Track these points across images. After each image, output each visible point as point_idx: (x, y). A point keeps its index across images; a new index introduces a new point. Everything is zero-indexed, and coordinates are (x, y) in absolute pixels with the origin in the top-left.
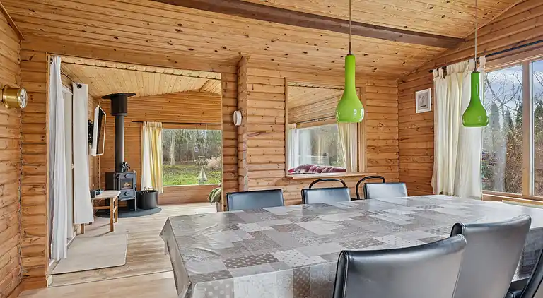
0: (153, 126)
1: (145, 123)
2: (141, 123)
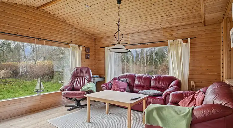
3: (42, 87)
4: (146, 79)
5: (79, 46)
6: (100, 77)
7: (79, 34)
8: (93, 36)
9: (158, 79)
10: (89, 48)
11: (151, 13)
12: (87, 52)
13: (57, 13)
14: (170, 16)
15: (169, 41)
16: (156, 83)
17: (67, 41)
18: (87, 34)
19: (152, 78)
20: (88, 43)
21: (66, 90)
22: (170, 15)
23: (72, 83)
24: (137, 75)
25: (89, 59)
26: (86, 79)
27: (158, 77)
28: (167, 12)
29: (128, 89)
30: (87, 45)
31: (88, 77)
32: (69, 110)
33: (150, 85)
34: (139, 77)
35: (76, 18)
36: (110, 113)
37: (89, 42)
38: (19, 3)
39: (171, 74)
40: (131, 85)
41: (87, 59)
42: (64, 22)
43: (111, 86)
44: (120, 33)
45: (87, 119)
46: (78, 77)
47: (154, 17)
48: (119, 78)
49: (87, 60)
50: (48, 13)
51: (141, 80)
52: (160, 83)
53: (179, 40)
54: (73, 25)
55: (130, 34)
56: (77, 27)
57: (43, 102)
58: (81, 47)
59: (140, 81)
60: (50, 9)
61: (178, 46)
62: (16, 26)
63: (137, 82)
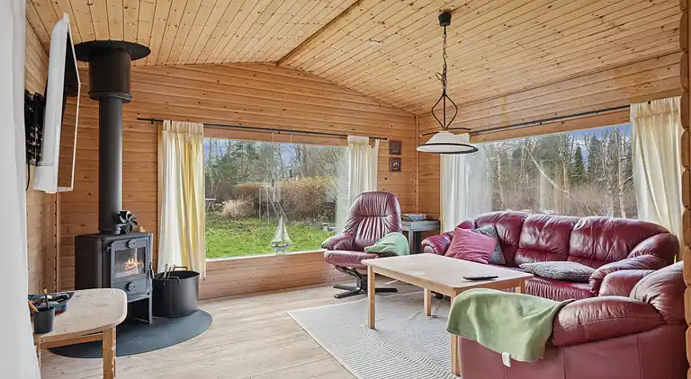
0: (184, 132)
1: (167, 123)
2: (157, 122)
3: (287, 238)
4: (554, 227)
5: (372, 139)
6: (429, 219)
7: (371, 109)
8: (410, 110)
9: (594, 230)
10: (400, 143)
11: (551, 31)
12: (393, 154)
13: (317, 67)
14: (622, 27)
15: (634, 108)
16: (584, 244)
17: (340, 129)
18: (394, 107)
19: (575, 228)
20: (396, 129)
21: (336, 247)
22: (619, 27)
23: (352, 232)
24: (530, 216)
25: (399, 170)
26: (385, 224)
27: (595, 223)
28: (605, 19)
29: (496, 255)
30: (393, 135)
31: (389, 218)
32: (340, 297)
33: (568, 246)
34: (533, 224)
35: (358, 72)
36: (435, 317)
37: (402, 127)
38: (243, 61)
39: (645, 216)
40: (510, 245)
41: (393, 171)
42: (333, 85)
43: (448, 246)
44: (448, 103)
45: (367, 322)
46: (367, 216)
47: (565, 40)
48: (476, 223)
49: (396, 174)
50: (299, 71)
51: (540, 231)
52: (598, 242)
53: (670, 100)
54: (355, 88)
55: (509, 94)
56: (367, 93)
57: (288, 271)
58: (377, 141)
59: (535, 234)
60: (302, 60)
61: (666, 121)
62: (237, 109)
63: (527, 238)
